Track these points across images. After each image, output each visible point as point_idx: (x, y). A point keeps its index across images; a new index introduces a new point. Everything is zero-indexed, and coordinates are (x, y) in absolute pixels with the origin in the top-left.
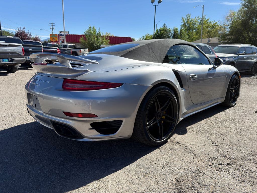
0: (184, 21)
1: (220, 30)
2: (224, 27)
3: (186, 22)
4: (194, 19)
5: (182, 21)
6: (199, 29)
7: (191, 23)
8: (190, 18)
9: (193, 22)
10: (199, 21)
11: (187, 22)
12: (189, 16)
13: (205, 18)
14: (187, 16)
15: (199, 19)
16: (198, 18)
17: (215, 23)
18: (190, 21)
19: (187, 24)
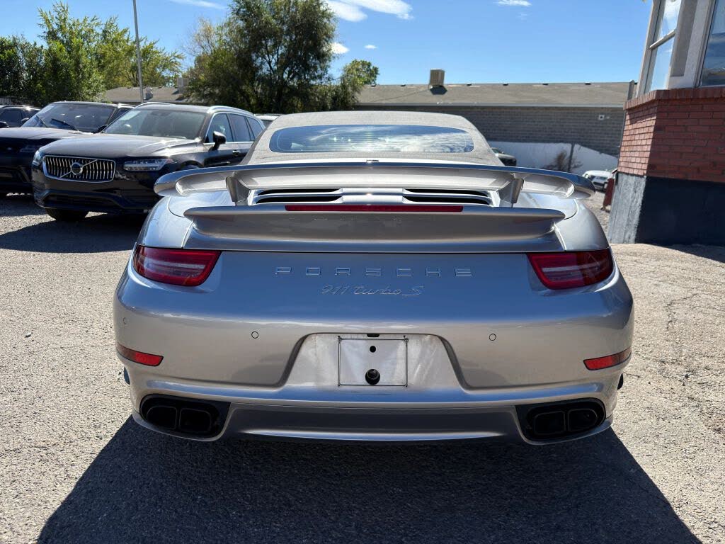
0: (48, 22)
1: (164, 67)
2: (174, 61)
3: (56, 27)
4: (81, 21)
5: (42, 22)
6: (103, 56)
7: (73, 33)
8: (69, 16)
9: (81, 30)
10: (99, 30)
11: (61, 28)
12: (65, 11)
13: (115, 25)
14: (58, 9)
15: (97, 25)
16: (96, 22)
17: (148, 44)
18: (71, 28)
19: (60, 35)
